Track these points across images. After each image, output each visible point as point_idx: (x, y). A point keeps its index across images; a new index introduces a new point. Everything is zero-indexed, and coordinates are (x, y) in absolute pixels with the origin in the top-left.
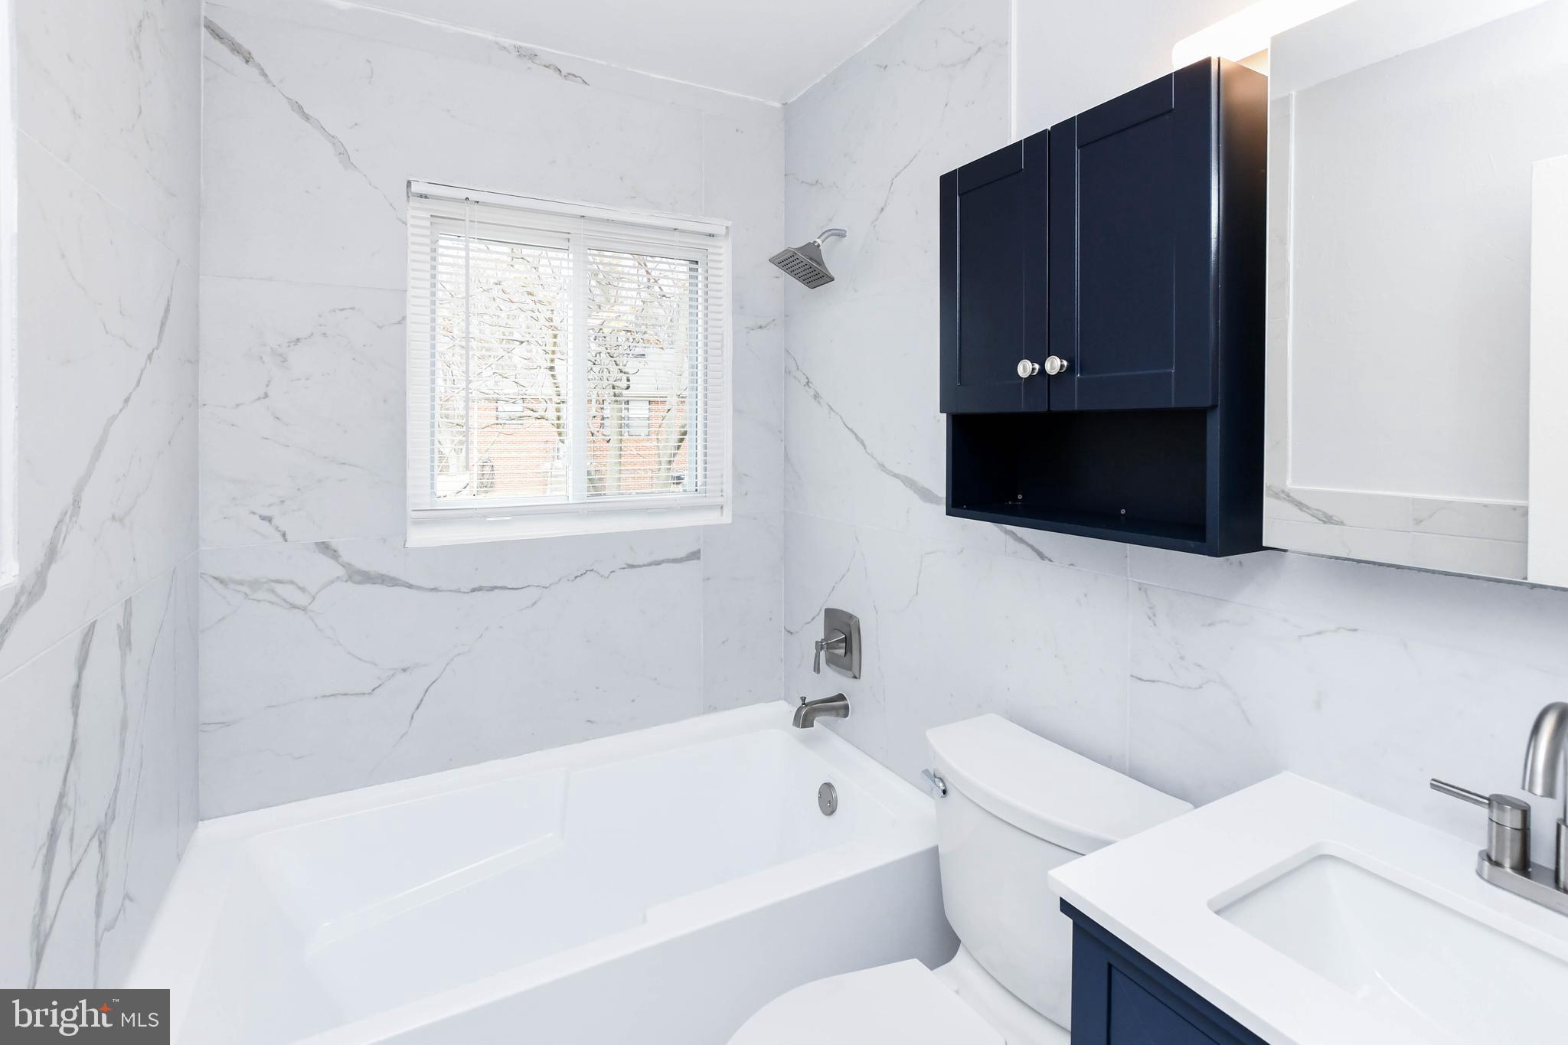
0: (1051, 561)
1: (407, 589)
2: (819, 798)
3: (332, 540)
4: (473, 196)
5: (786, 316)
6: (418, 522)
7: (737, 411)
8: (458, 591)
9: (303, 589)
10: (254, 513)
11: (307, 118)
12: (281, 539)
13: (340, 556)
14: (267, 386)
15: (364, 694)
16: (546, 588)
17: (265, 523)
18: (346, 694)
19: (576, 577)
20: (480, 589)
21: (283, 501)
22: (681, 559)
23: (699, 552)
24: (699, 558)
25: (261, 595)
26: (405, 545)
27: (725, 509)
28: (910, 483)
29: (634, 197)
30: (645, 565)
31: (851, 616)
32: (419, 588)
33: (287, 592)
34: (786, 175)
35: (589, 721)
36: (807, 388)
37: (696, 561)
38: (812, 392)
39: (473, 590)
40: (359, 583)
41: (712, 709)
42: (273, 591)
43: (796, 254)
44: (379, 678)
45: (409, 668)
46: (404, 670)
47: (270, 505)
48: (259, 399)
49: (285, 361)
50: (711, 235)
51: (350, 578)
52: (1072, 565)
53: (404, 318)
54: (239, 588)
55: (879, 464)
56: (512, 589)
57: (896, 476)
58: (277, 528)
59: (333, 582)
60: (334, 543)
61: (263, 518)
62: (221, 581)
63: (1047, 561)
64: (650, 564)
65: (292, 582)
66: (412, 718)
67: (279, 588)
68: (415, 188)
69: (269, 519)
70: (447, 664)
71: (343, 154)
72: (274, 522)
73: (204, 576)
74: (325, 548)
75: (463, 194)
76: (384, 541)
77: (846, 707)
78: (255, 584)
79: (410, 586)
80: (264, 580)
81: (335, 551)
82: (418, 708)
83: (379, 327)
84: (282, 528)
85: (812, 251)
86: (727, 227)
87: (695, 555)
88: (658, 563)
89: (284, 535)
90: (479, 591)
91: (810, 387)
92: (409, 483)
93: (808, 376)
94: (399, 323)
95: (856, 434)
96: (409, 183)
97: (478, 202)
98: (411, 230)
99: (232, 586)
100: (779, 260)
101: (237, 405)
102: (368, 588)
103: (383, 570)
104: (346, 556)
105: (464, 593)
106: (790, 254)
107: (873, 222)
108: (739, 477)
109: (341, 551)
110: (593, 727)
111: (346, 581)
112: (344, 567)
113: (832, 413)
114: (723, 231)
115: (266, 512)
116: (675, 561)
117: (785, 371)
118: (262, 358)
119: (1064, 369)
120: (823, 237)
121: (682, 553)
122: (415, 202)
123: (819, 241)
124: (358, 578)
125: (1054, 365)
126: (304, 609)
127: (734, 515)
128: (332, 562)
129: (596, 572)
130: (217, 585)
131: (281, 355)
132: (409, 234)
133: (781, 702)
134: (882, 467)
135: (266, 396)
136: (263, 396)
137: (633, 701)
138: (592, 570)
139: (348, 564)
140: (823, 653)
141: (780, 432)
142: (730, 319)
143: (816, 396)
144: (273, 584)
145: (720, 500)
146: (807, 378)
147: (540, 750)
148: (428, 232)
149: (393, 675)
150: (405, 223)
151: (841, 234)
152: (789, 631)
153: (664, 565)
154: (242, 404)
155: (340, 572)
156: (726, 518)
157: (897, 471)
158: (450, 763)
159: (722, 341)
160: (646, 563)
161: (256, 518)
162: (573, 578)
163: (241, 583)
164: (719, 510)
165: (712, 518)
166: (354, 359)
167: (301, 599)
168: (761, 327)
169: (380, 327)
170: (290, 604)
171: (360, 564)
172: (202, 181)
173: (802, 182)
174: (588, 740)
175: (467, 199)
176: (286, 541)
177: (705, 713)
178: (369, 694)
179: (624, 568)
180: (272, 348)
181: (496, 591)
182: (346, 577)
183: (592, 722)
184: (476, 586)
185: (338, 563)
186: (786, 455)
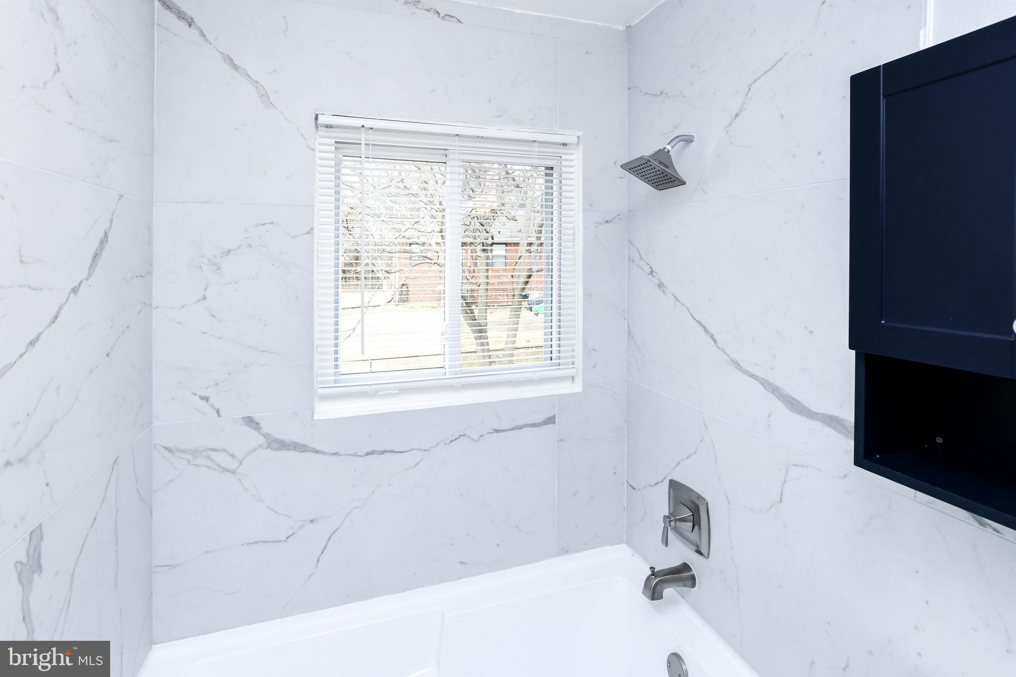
1: (314, 453)
2: (668, 664)
3: (256, 415)
4: (368, 123)
5: (631, 212)
6: (325, 398)
7: (587, 295)
8: (355, 455)
9: (232, 456)
10: (195, 394)
11: (236, 68)
12: (215, 414)
13: (262, 428)
14: (205, 290)
15: (280, 541)
16: (427, 450)
17: (204, 403)
18: (266, 542)
19: (452, 441)
20: (372, 453)
21: (217, 384)
22: (539, 423)
23: (554, 417)
24: (554, 423)
25: (200, 461)
26: (312, 417)
27: (576, 380)
28: (770, 387)
29: (500, 116)
30: (508, 430)
31: (700, 497)
32: (324, 453)
33: (219, 457)
34: (629, 88)
35: (461, 562)
36: (650, 276)
37: (551, 426)
38: (656, 281)
39: (367, 454)
40: (277, 449)
41: (564, 551)
42: (209, 458)
43: (649, 161)
44: (292, 528)
45: (315, 519)
46: (312, 521)
47: (207, 388)
48: (199, 301)
49: (219, 268)
50: (564, 145)
51: (269, 446)
53: (312, 229)
54: (183, 455)
55: (732, 360)
56: (399, 452)
57: (752, 374)
58: (212, 406)
59: (256, 449)
60: (257, 417)
61: (202, 398)
62: (170, 450)
64: (513, 429)
65: (224, 450)
66: (318, 562)
67: (214, 455)
68: (322, 120)
69: (206, 399)
70: (346, 516)
71: (264, 96)
72: (211, 401)
73: (156, 446)
74: (250, 421)
75: (358, 123)
76: (296, 414)
77: (693, 577)
78: (195, 453)
79: (317, 452)
80: (203, 449)
81: (257, 424)
82: (322, 553)
83: (292, 237)
84: (217, 406)
85: (662, 156)
86: (579, 138)
87: (551, 420)
88: (520, 428)
89: (218, 411)
91: (653, 276)
92: (317, 364)
93: (653, 267)
94: (309, 233)
95: (704, 327)
96: (316, 118)
97: (372, 128)
98: (318, 154)
99: (178, 454)
100: (630, 167)
101: (182, 307)
102: (284, 454)
103: (296, 438)
104: (266, 429)
105: (360, 456)
106: (644, 162)
107: (725, 128)
108: (588, 352)
109: (262, 424)
110: (465, 568)
111: (266, 448)
112: (264, 436)
113: (677, 303)
114: (575, 141)
115: (204, 394)
116: (534, 425)
117: (629, 260)
118: (201, 267)
120: (672, 144)
121: (540, 418)
122: (322, 132)
123: (669, 147)
124: (275, 445)
126: (233, 472)
127: (585, 385)
128: (255, 433)
129: (467, 436)
130: (166, 453)
131: (216, 264)
132: (317, 159)
133: (623, 545)
134: (737, 365)
135: (204, 298)
136: (202, 298)
137: (498, 545)
138: (464, 435)
139: (268, 434)
140: (670, 527)
141: (624, 312)
142: (581, 215)
143: (661, 285)
144: (210, 453)
145: (572, 372)
146: (651, 268)
147: (421, 587)
148: (332, 156)
149: (303, 526)
150: (313, 150)
151: (689, 140)
153: (524, 428)
154: (185, 306)
155: (262, 440)
156: (577, 387)
157: (756, 373)
158: (348, 599)
159: (574, 236)
160: (510, 428)
161: (197, 398)
162: (448, 442)
163: (184, 451)
164: (571, 382)
165: (566, 388)
166: (272, 265)
167: (232, 464)
168: (607, 222)
169: (294, 237)
170: (223, 468)
171: (277, 434)
172: (155, 125)
173: (646, 94)
174: (460, 578)
175: (363, 126)
176: (220, 416)
177: (559, 555)
178: (284, 541)
179: (491, 433)
180: (209, 259)
181: (386, 454)
182: (266, 445)
183: (464, 563)
184: (370, 450)
185: (260, 434)
186: (629, 332)
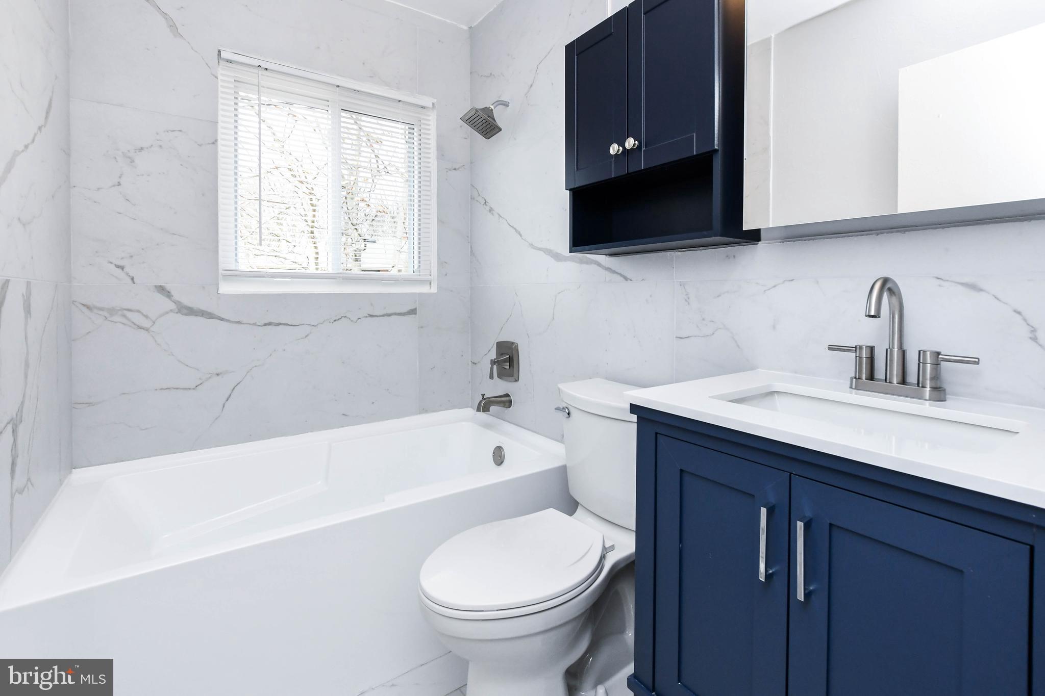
0: (631, 280)
1: (219, 321)
2: (493, 456)
3: (167, 285)
4: (264, 65)
5: (471, 163)
6: (226, 278)
7: (440, 221)
8: (255, 324)
9: (147, 317)
10: (111, 263)
12: (130, 281)
13: (173, 296)
14: (120, 177)
15: (190, 389)
16: (314, 327)
17: (119, 271)
18: (177, 389)
19: (335, 321)
20: (270, 324)
21: (132, 256)
22: (404, 313)
23: (416, 309)
24: (416, 314)
25: (116, 318)
26: (218, 291)
27: (432, 284)
28: (549, 252)
29: (372, 77)
30: (380, 317)
31: (513, 343)
32: (228, 321)
33: (134, 317)
34: (471, 73)
35: (344, 414)
36: (485, 206)
37: (414, 316)
38: (488, 208)
39: (265, 325)
40: (186, 315)
41: (424, 410)
42: (124, 316)
43: (477, 114)
44: (200, 379)
45: (221, 373)
46: (218, 375)
47: (122, 258)
48: (114, 186)
49: (133, 161)
50: (423, 107)
51: (179, 311)
52: (643, 280)
53: (216, 141)
54: (101, 313)
55: (530, 244)
56: (292, 325)
57: (540, 249)
58: (127, 274)
59: (167, 313)
60: (168, 287)
61: (118, 266)
62: (88, 307)
63: (629, 281)
64: (383, 316)
65: (138, 311)
66: (224, 407)
67: (129, 314)
68: (224, 55)
69: (122, 268)
70: (248, 372)
71: (173, 26)
72: (125, 270)
73: (74, 303)
74: (161, 289)
75: (257, 63)
76: (204, 288)
77: (510, 402)
78: (112, 311)
79: (222, 319)
80: (119, 309)
81: (169, 292)
82: (227, 400)
83: (198, 145)
84: (131, 274)
85: (488, 112)
86: (433, 104)
87: (413, 312)
88: (389, 315)
89: (132, 279)
90: (269, 325)
91: (486, 205)
93: (486, 198)
94: (213, 143)
95: (515, 229)
96: (219, 52)
97: (267, 69)
98: (220, 83)
99: (95, 311)
100: (465, 118)
101: (99, 189)
102: (192, 319)
103: (203, 307)
104: (176, 296)
105: (258, 326)
106: (474, 112)
107: (525, 95)
108: (441, 264)
109: (173, 293)
110: (346, 419)
111: (177, 313)
112: (175, 303)
113: (500, 218)
114: (431, 106)
115: (120, 263)
116: (401, 314)
117: (471, 198)
118: (116, 158)
119: (636, 146)
120: (495, 105)
121: (405, 309)
122: (224, 65)
123: (492, 107)
124: (185, 311)
125: (630, 143)
126: (147, 330)
127: (439, 288)
128: (167, 300)
129: (347, 318)
130: (84, 309)
131: (129, 158)
132: (219, 86)
133: (469, 409)
134: (532, 245)
135: (120, 184)
136: (117, 184)
137: (373, 403)
138: (345, 317)
139: (179, 302)
140: (495, 367)
141: (468, 237)
142: (435, 163)
143: (491, 210)
144: (125, 312)
145: (429, 278)
146: (485, 200)
147: (312, 432)
148: (232, 85)
149: (210, 378)
150: (216, 77)
151: (506, 104)
152: (474, 363)
153: (392, 316)
154: (102, 188)
155: (173, 306)
156: (434, 290)
157: (540, 246)
158: (250, 438)
159: (430, 177)
160: (381, 314)
161: (113, 267)
162: (332, 321)
163: (102, 309)
164: (429, 285)
165: (425, 289)
166: (181, 165)
167: (146, 323)
168: (455, 169)
169: (200, 145)
170: (138, 326)
171: (186, 301)
173: (481, 76)
174: (343, 427)
175: (259, 66)
176: (134, 283)
177: (420, 413)
178: (194, 389)
179: (366, 317)
180: (123, 152)
181: (281, 326)
182: (177, 310)
183: (346, 415)
184: (267, 322)
185: (171, 300)
186: (472, 251)
